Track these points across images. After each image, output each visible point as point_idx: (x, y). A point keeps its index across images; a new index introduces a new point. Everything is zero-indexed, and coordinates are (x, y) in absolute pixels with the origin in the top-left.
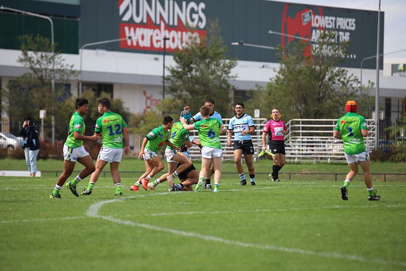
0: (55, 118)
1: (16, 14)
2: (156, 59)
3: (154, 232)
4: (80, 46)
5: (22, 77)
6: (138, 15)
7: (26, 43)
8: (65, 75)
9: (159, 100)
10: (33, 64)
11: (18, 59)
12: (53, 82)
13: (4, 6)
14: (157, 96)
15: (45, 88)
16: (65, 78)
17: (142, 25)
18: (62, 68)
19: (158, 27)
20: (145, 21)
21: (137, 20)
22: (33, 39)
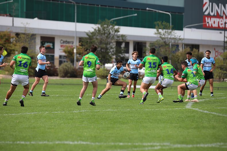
0: (171, 61)
1: (154, 12)
2: (221, 33)
3: (219, 116)
4: (184, 26)
5: (156, 41)
6: (212, 11)
7: (158, 25)
8: (176, 41)
9: (222, 53)
10: (161, 36)
11: (154, 33)
12: (170, 44)
13: (148, 8)
14: (221, 51)
15: (167, 47)
16: (176, 42)
17: (214, 16)
18: (175, 37)
19: (222, 17)
20: (216, 14)
21: (212, 14)
22: (162, 23)
